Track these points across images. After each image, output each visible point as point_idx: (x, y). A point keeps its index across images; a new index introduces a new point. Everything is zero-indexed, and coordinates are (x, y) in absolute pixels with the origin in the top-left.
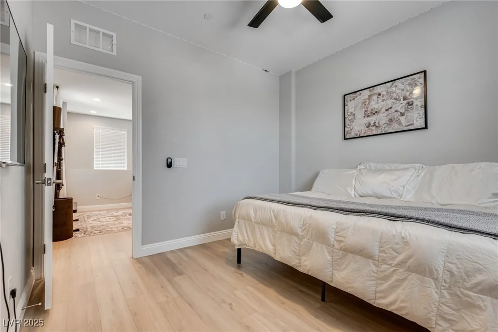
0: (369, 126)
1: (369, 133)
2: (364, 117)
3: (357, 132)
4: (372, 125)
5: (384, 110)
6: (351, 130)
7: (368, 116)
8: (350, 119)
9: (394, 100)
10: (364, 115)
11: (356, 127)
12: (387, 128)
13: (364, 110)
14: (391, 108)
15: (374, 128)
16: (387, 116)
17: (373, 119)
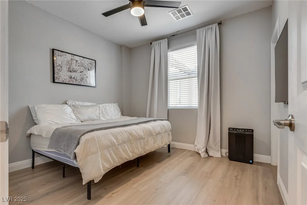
0: (71, 78)
1: (71, 82)
2: (68, 71)
3: (64, 80)
4: (73, 78)
5: (79, 71)
6: (59, 77)
7: (71, 72)
8: (58, 68)
9: (84, 68)
10: (68, 70)
11: (63, 76)
12: (80, 82)
13: (68, 67)
14: (83, 72)
15: (74, 80)
16: (81, 75)
17: (73, 75)
